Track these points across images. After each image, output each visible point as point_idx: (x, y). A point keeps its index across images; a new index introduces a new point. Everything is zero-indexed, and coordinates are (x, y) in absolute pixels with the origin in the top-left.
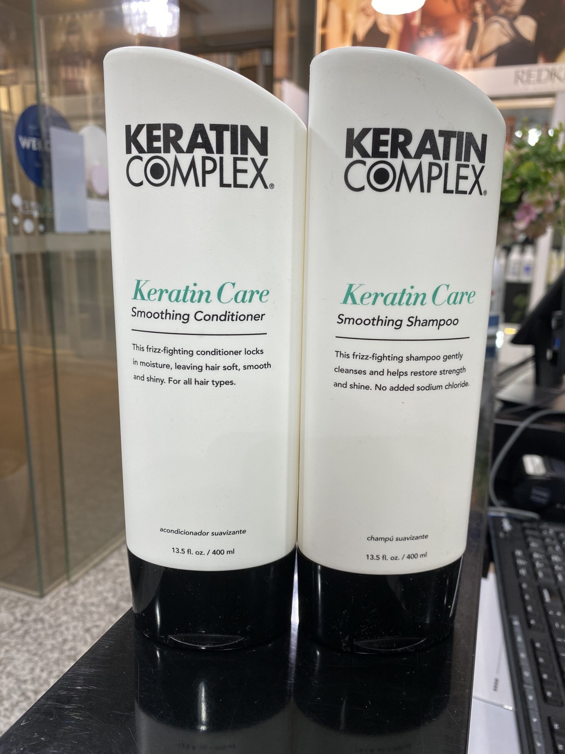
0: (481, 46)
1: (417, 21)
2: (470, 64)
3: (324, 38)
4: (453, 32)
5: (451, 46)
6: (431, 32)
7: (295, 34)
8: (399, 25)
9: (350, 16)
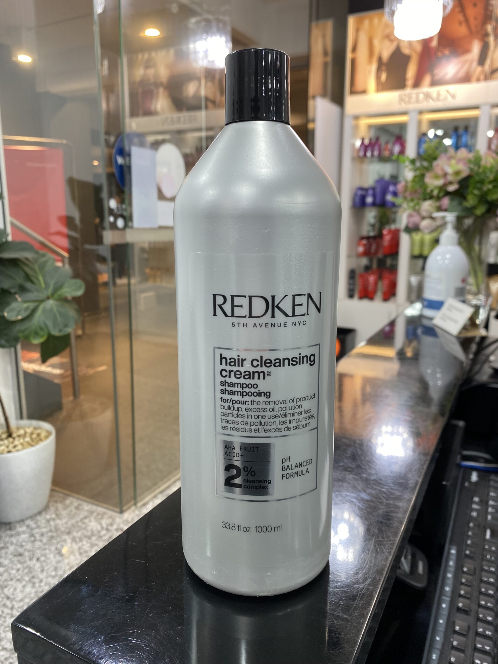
0: (492, 61)
1: (434, 43)
2: (482, 77)
3: (353, 62)
4: (467, 51)
5: (465, 62)
6: (447, 52)
7: (329, 59)
8: (419, 48)
9: (376, 42)
